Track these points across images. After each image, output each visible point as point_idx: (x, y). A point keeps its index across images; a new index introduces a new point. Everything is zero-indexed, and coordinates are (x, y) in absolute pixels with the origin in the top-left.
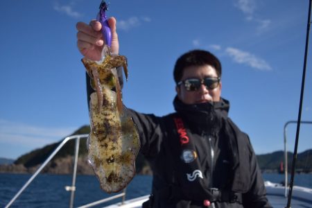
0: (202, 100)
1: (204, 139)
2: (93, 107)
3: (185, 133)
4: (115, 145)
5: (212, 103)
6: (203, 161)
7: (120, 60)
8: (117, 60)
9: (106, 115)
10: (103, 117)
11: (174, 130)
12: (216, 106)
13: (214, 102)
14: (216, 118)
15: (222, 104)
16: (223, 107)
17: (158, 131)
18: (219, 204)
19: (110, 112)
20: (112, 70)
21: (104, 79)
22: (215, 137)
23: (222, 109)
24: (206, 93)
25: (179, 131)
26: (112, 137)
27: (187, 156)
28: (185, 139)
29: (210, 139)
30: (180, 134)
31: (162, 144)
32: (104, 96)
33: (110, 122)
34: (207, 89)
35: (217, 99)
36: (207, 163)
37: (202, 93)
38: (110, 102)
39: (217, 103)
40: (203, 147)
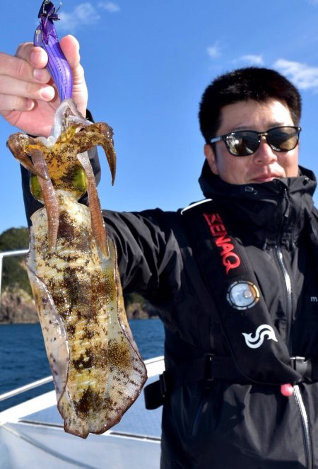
0: (266, 177)
1: (268, 256)
2: (37, 244)
3: (232, 247)
4: (91, 326)
5: (286, 182)
6: (272, 303)
7: (96, 133)
8: (90, 134)
9: (69, 259)
10: (62, 265)
11: (208, 242)
12: (292, 188)
13: (289, 179)
14: (293, 211)
15: (305, 182)
16: (306, 187)
17: (173, 244)
18: (308, 387)
19: (79, 253)
20: (79, 157)
21: (63, 179)
22: (291, 249)
23: (302, 192)
24: (273, 161)
25: (219, 242)
26: (85, 310)
27: (241, 295)
28: (233, 260)
29: (281, 256)
30: (221, 249)
31: (184, 272)
32: (63, 216)
33: (79, 275)
34: (274, 151)
35: (294, 172)
36: (279, 306)
37: (265, 162)
38: (77, 229)
39: (295, 179)
40: (269, 273)
